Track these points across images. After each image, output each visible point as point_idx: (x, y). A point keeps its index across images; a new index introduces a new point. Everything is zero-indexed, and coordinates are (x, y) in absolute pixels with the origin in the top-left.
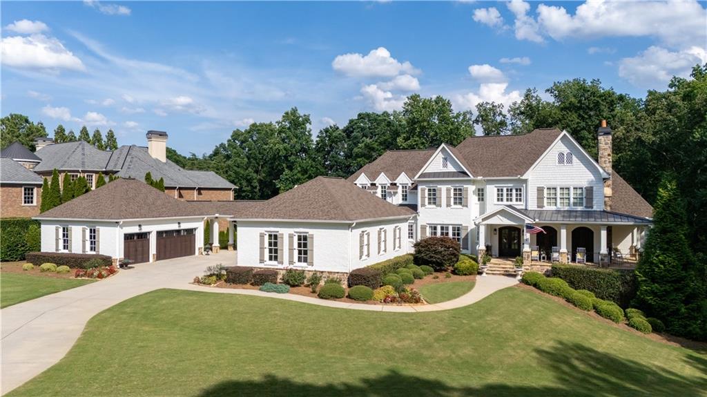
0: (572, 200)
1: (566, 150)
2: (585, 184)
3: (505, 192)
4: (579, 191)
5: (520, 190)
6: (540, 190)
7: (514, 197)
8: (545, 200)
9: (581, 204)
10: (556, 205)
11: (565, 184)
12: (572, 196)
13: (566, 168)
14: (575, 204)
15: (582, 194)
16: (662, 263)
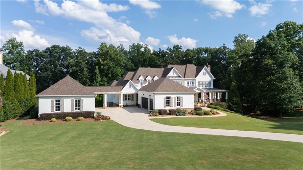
0: (206, 85)
1: (205, 71)
2: (209, 81)
3: (189, 83)
4: (207, 83)
5: (193, 82)
6: (199, 82)
7: (192, 84)
8: (200, 85)
9: (208, 86)
10: (202, 86)
11: (205, 81)
12: (206, 84)
13: (205, 76)
14: (207, 86)
15: (208, 83)
16: (236, 100)
